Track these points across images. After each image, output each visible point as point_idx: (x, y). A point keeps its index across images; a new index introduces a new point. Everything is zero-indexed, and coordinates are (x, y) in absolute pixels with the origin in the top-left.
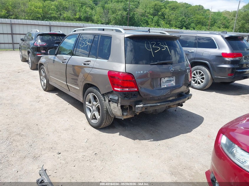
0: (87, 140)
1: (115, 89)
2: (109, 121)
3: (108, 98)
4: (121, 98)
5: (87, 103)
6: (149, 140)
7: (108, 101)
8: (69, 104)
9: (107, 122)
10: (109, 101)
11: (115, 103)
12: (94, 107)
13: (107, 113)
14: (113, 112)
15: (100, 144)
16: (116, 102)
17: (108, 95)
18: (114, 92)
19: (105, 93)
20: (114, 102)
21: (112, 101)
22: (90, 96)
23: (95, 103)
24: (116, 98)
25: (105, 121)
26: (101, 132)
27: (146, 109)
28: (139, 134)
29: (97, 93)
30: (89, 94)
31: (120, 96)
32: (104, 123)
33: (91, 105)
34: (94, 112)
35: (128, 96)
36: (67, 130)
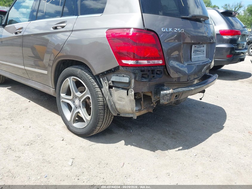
0: (71, 160)
1: (124, 62)
2: (106, 122)
3: (108, 81)
4: (135, 78)
5: (63, 95)
6: (177, 149)
7: (107, 87)
8: (29, 102)
9: (103, 125)
10: (110, 87)
11: (123, 89)
12: (77, 102)
13: (104, 110)
14: (118, 107)
15: (98, 166)
16: (126, 87)
17: (108, 76)
18: (121, 68)
19: (102, 73)
20: (119, 88)
21: (115, 87)
22: (70, 82)
23: (78, 94)
24: (126, 80)
25: (100, 123)
26: (93, 143)
27: (176, 96)
28: (155, 139)
29: (84, 75)
30: (68, 79)
31: (133, 76)
32: (98, 128)
33: (71, 97)
34: (79, 110)
35: (146, 74)
36: (30, 144)
